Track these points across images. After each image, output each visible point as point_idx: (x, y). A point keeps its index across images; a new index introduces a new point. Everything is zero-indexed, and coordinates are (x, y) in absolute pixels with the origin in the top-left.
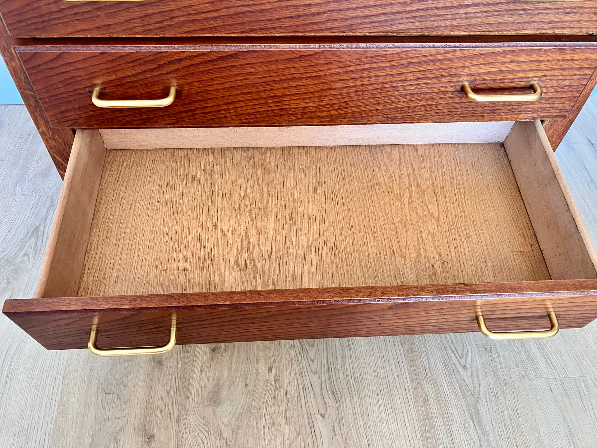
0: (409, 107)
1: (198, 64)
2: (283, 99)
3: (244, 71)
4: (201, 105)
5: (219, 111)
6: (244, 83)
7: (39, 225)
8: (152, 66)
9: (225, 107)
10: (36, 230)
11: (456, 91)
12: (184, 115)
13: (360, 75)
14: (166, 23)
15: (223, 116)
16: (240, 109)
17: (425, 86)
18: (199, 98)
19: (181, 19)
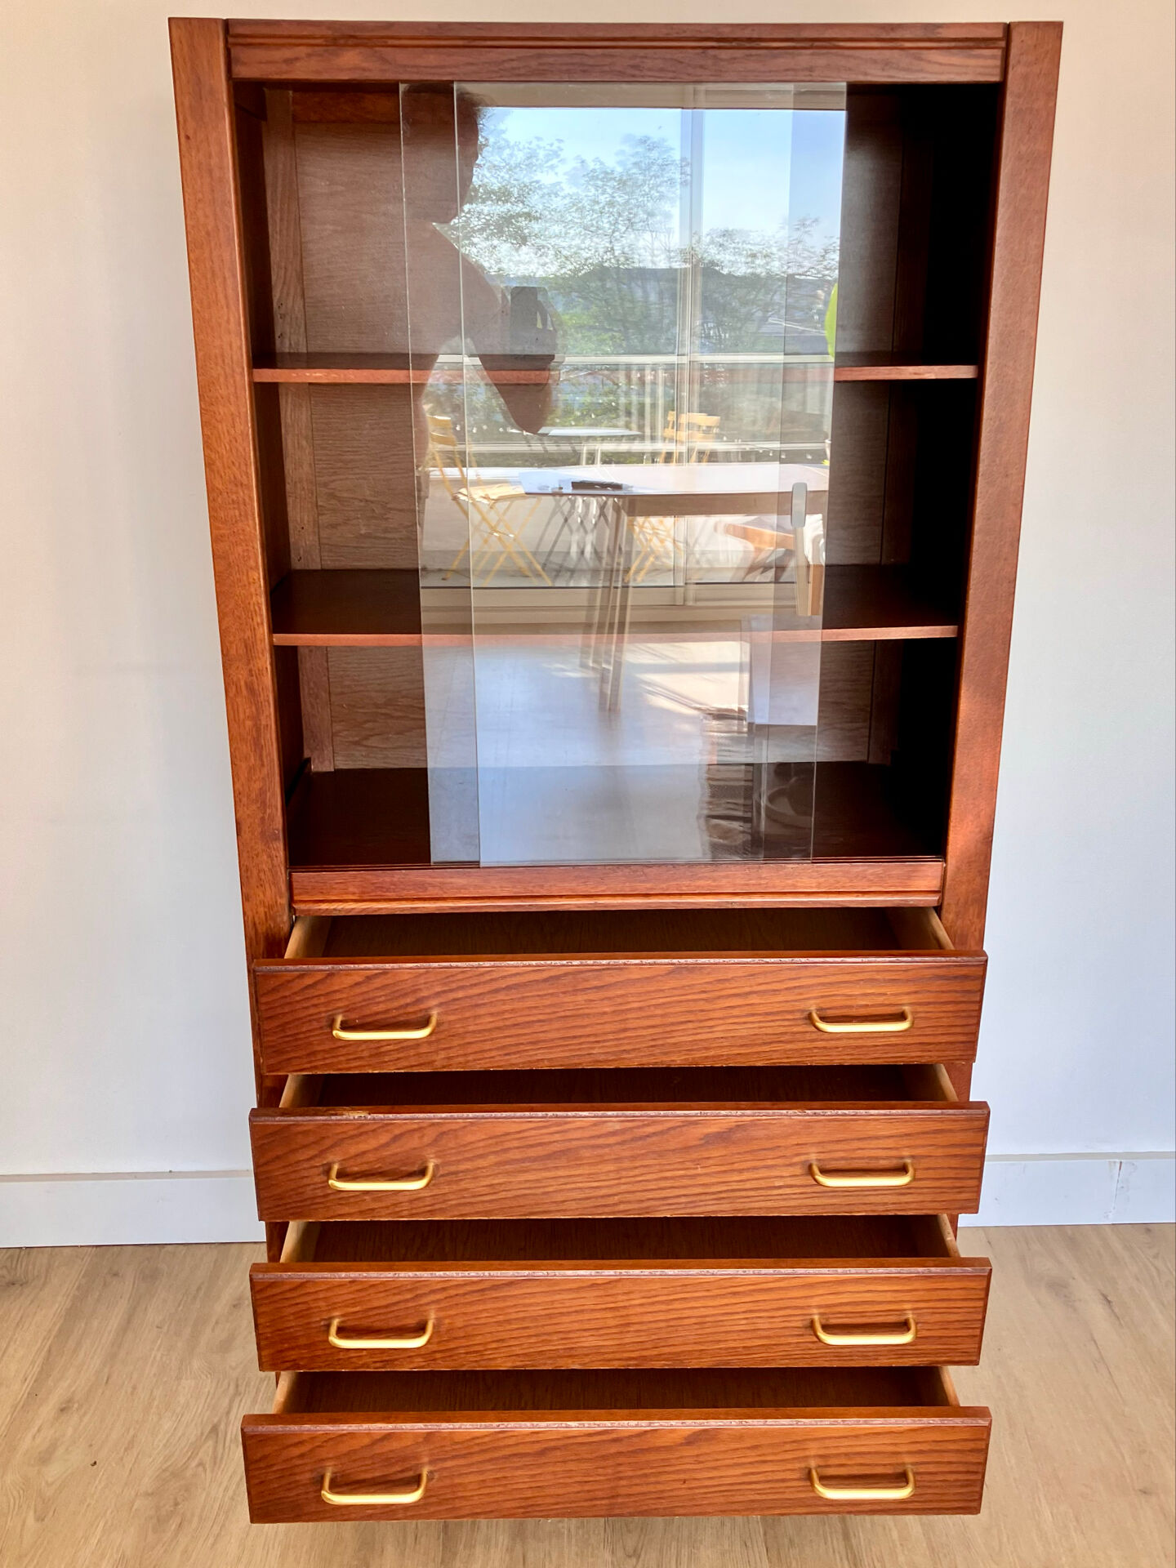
0: (744, 1347)
1: (465, 1294)
2: (571, 1335)
3: (521, 1302)
4: (464, 1342)
5: (486, 1350)
6: (521, 1315)
7: (219, 1421)
8: (409, 1296)
9: (494, 1345)
10: (215, 1429)
11: (806, 1328)
12: (438, 1355)
13: (670, 1307)
14: (437, 1207)
15: (491, 1357)
16: (514, 1348)
17: (759, 1320)
18: (462, 1335)
19: (453, 1202)
